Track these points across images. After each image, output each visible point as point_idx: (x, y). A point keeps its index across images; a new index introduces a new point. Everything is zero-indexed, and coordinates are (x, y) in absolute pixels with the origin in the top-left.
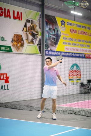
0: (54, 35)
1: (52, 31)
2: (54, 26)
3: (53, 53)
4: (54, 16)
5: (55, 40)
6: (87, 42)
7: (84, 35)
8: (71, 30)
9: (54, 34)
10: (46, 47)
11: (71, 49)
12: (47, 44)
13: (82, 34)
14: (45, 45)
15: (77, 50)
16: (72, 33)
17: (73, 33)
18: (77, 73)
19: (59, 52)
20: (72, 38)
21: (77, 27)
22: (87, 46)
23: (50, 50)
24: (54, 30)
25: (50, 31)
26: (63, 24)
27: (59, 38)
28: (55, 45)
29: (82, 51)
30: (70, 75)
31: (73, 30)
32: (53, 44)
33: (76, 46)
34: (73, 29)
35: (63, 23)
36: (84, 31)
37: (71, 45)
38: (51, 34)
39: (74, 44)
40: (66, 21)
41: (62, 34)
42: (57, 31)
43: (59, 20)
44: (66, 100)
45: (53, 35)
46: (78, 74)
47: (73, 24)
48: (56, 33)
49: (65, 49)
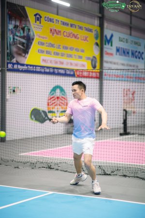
0: (23, 37)
1: (19, 30)
2: (23, 22)
3: (20, 67)
4: (23, 5)
5: (25, 45)
6: (78, 51)
7: (73, 39)
8: (51, 30)
9: (22, 35)
10: (9, 58)
11: (51, 62)
12: (10, 52)
13: (69, 38)
14: (7, 53)
15: (62, 63)
16: (53, 35)
17: (55, 35)
18: (61, 101)
19: (31, 66)
20: (53, 43)
21: (62, 26)
22: (77, 57)
23: (15, 62)
24: (23, 29)
25: (16, 30)
26: (38, 20)
27: (31, 43)
28: (24, 55)
29: (69, 64)
30: (50, 104)
31: (56, 30)
32: (20, 52)
33: (60, 56)
34: (55, 28)
35: (38, 18)
36: (73, 33)
37: (51, 54)
38: (17, 36)
39: (57, 54)
40: (43, 14)
41: (37, 35)
42: (28, 30)
43: (31, 12)
44: (35, 144)
45: (20, 37)
46: (63, 102)
47: (55, 21)
48: (25, 34)
49: (41, 60)
